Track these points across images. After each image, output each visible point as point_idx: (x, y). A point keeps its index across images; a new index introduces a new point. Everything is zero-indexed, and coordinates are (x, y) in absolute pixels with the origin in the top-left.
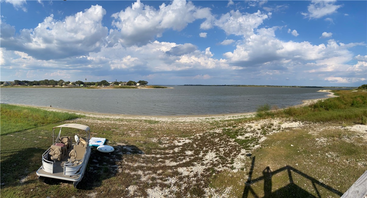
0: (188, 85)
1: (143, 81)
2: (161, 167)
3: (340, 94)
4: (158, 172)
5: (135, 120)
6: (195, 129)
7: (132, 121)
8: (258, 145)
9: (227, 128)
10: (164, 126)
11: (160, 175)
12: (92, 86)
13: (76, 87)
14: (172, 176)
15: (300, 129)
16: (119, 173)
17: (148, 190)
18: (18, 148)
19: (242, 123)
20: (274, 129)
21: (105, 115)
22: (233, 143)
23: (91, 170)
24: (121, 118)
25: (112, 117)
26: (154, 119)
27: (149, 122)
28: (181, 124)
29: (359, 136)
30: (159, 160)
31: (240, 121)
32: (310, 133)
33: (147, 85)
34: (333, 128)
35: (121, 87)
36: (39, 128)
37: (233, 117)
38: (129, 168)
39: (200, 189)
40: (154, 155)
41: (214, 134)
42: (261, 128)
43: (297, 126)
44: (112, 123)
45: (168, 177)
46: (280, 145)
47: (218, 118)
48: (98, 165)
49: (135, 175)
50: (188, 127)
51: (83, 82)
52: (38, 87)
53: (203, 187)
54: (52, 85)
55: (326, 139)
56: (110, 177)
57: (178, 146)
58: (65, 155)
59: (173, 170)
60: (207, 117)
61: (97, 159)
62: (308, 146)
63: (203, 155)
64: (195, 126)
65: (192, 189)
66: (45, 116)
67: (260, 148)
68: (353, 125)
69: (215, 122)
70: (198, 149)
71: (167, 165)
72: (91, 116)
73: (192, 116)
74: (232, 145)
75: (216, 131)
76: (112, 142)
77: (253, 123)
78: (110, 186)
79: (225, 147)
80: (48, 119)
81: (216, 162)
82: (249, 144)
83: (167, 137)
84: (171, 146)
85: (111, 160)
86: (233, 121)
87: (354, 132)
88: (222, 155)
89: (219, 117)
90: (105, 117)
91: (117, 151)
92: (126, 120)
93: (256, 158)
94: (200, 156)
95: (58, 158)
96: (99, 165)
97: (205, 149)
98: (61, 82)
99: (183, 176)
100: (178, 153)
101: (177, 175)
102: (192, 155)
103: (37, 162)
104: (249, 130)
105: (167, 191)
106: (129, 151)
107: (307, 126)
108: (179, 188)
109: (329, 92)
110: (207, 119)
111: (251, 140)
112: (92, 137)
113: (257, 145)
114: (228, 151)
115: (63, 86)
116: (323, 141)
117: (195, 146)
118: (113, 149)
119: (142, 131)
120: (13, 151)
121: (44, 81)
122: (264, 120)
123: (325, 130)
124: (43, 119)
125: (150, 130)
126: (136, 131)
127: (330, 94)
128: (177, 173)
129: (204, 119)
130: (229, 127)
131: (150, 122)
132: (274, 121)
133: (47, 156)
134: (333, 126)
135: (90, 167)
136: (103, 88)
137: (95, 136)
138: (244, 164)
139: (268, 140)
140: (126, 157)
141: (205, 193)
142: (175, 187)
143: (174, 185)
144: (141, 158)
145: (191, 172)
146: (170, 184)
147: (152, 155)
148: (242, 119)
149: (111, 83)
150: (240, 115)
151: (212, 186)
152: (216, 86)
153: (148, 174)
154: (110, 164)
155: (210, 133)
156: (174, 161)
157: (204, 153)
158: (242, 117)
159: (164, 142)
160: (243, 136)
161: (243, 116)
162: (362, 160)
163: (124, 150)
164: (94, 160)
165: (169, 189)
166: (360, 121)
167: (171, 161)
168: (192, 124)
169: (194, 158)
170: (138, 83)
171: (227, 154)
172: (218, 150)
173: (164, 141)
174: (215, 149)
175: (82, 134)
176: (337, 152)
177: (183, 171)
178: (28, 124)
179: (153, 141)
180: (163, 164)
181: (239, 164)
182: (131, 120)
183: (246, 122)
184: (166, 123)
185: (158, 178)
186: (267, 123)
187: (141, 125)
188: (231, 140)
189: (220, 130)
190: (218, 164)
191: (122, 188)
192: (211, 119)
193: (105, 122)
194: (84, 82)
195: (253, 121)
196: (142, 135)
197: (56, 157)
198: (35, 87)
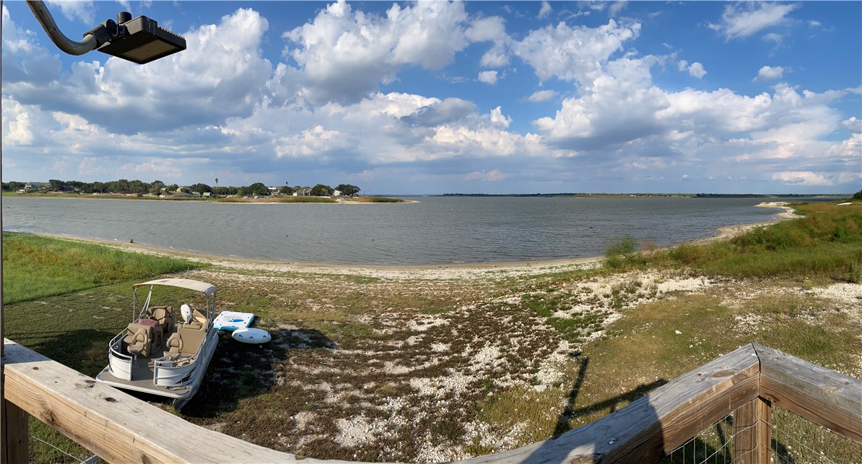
0: (452, 195)
1: (348, 186)
2: (373, 376)
3: (809, 211)
4: (366, 387)
5: (324, 275)
6: (459, 295)
7: (316, 276)
8: (600, 332)
9: (532, 293)
10: (389, 288)
11: (370, 393)
12: (231, 196)
13: (193, 198)
14: (395, 396)
15: (703, 294)
16: (276, 387)
17: (340, 422)
18: (57, 329)
19: (569, 280)
20: (641, 296)
21: (257, 263)
22: (543, 328)
23: (216, 379)
24: (292, 270)
25: (271, 268)
26: (368, 274)
27: (355, 279)
28: (429, 284)
29: (838, 310)
30: (371, 361)
31: (566, 277)
32: (724, 303)
33: (358, 196)
34: (779, 291)
35: (297, 200)
36: (105, 288)
37: (551, 268)
38: (302, 376)
39: (455, 424)
40: (360, 352)
41: (501, 306)
42: (613, 294)
43: (698, 286)
44: (271, 280)
45: (386, 397)
46: (650, 333)
47: (515, 271)
48: (231, 370)
49: (311, 391)
50: (443, 292)
51: (210, 188)
52: (103, 197)
53: (463, 421)
54: (135, 192)
55: (759, 317)
56: (258, 394)
57: (417, 333)
58: (158, 345)
59: (400, 383)
60: (491, 267)
61: (230, 357)
62: (715, 333)
63: (471, 352)
64: (461, 289)
65: (437, 422)
66: (118, 263)
67: (604, 338)
68: (829, 283)
69: (508, 280)
70: (460, 341)
71: (388, 372)
72: (225, 264)
73: (455, 267)
74: (541, 330)
75: (508, 300)
76: (267, 322)
77: (595, 281)
78: (256, 412)
79: (523, 335)
80: (125, 269)
81: (499, 368)
82: (580, 329)
83: (395, 312)
84: (401, 332)
85: (263, 359)
86: (550, 278)
87: (828, 301)
88: (513, 353)
89: (519, 268)
90: (257, 268)
91: (277, 341)
92: (304, 276)
93: (590, 361)
94: (464, 354)
95: (142, 351)
96: (234, 369)
97: (476, 339)
98: (156, 187)
99: (420, 395)
100: (415, 347)
101: (406, 394)
102: (445, 353)
103: (98, 359)
104: (583, 297)
105: (381, 424)
106: (305, 342)
107: (720, 288)
108: (409, 420)
109: (783, 207)
110: (489, 272)
111: (584, 320)
112: (224, 310)
113: (597, 331)
114: (528, 345)
115: (161, 196)
116: (752, 323)
117: (455, 332)
118: (269, 337)
119: (337, 300)
120: (47, 335)
121: (117, 182)
122: (621, 274)
123: (761, 297)
124: (114, 269)
125: (356, 298)
126: (324, 300)
127: (785, 211)
128: (408, 390)
129: (484, 273)
130: (539, 292)
131: (359, 280)
132: (646, 276)
133: (120, 346)
134: (782, 286)
135: (215, 372)
136: (256, 201)
137: (230, 308)
138: (561, 374)
139: (624, 321)
140: (296, 354)
141: (466, 433)
142: (401, 417)
143: (399, 413)
144: (330, 357)
145: (439, 388)
146: (391, 411)
147: (356, 352)
148: (571, 272)
149: (275, 191)
150: (567, 263)
151: (484, 419)
152: (517, 195)
153: (342, 390)
154: (258, 367)
155: (493, 303)
156: (404, 365)
157: (474, 349)
158: (570, 269)
159: (385, 323)
160: (568, 311)
161: (575, 267)
162: (838, 366)
163: (292, 340)
164: (225, 359)
165: (386, 420)
166: (847, 276)
167: (397, 364)
168: (453, 284)
169: (450, 359)
170: (337, 189)
171: (526, 352)
172: (505, 342)
173: (387, 321)
174: (499, 339)
175: (200, 305)
176: (781, 346)
177: (421, 386)
178: (80, 278)
179: (362, 321)
180: (378, 371)
181: (552, 373)
182: (316, 274)
183: (579, 279)
184: (396, 282)
185: (365, 399)
186: (628, 282)
187: (337, 286)
188: (538, 319)
189: (516, 298)
190: (504, 373)
191: (280, 416)
192: (499, 274)
193: (254, 279)
194: (211, 186)
195: (596, 278)
196: (336, 308)
197: (138, 347)
198: (97, 197)
